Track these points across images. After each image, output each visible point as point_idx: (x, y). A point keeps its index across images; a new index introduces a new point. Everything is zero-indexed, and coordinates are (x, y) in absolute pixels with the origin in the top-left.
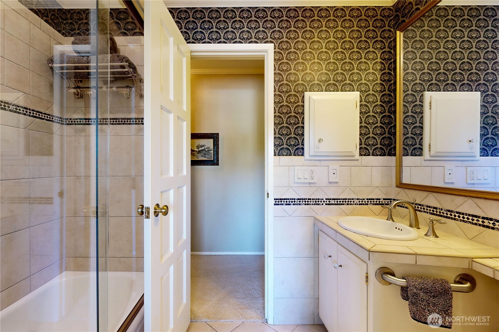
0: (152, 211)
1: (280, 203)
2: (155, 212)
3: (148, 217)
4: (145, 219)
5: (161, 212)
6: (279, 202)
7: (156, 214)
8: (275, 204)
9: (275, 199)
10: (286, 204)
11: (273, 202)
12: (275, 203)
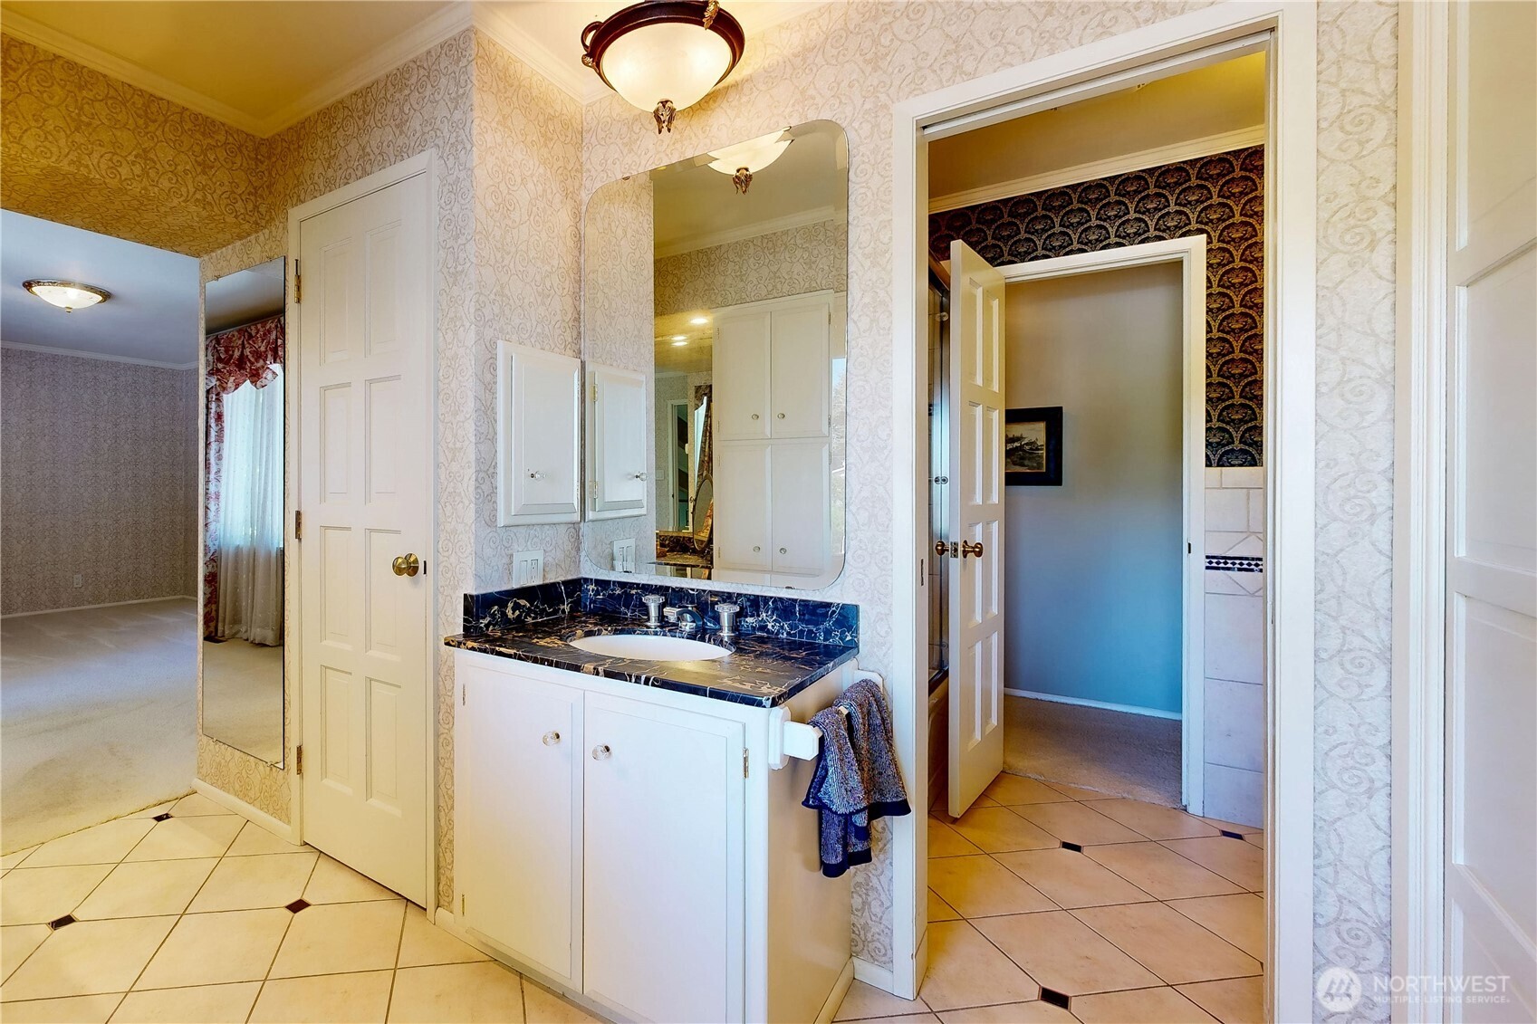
0: (960, 549)
1: (1222, 565)
2: (964, 551)
3: (956, 556)
4: (951, 559)
5: (973, 551)
6: (1217, 563)
7: (965, 554)
8: (1207, 568)
9: (1207, 557)
10: (1239, 570)
11: (1205, 562)
12: (1208, 565)
